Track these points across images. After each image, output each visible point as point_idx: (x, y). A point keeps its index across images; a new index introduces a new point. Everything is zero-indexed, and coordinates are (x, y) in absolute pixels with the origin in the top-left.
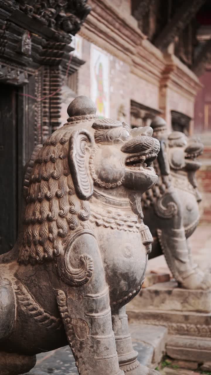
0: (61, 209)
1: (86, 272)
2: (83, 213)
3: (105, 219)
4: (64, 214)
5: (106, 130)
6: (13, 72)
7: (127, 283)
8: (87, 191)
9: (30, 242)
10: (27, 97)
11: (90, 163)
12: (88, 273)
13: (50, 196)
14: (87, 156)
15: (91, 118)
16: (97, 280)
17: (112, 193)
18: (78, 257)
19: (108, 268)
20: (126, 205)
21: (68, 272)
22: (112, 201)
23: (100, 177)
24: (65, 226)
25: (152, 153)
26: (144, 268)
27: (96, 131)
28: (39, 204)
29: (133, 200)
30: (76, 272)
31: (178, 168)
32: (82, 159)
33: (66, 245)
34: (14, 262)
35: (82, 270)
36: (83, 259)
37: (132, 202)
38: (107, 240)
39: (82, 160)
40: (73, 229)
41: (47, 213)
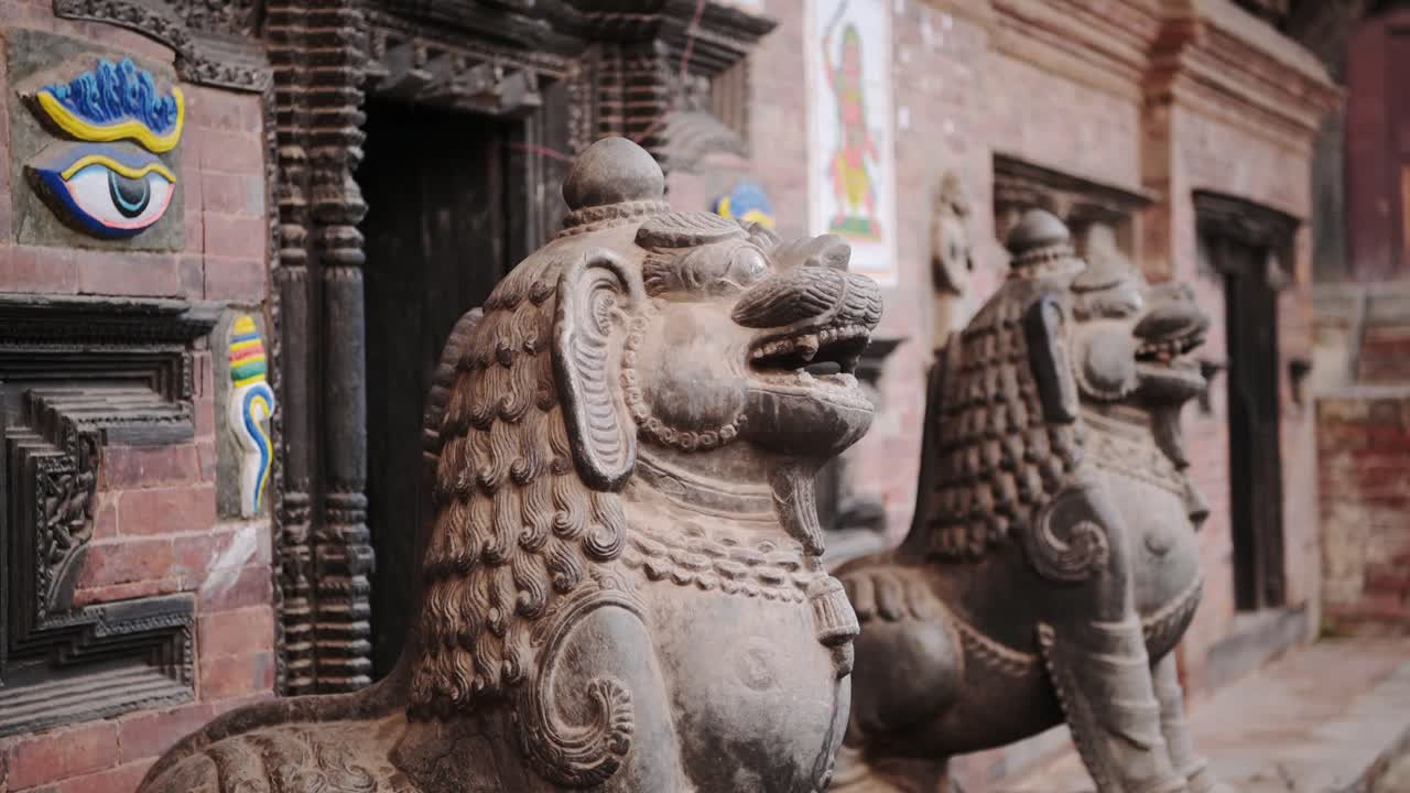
0: (526, 522)
1: (608, 736)
2: (597, 533)
3: (679, 554)
4: (536, 539)
5: (682, 252)
6: (477, 70)
7: (759, 777)
8: (610, 458)
9: (436, 642)
10: (540, 156)
11: (624, 365)
12: (614, 741)
13: (492, 480)
14: (614, 340)
15: (640, 212)
16: (648, 763)
17: (707, 468)
18: (583, 684)
19: (687, 726)
20: (761, 506)
21: (551, 737)
22: (706, 493)
23: (660, 411)
24: (538, 582)
25: (844, 325)
26: (827, 727)
27: (649, 256)
28: (462, 511)
29: (784, 489)
30: (575, 738)
31: (1109, 396)
32: (595, 351)
33: (544, 645)
34: (399, 715)
35: (596, 730)
36: (598, 693)
37: (782, 497)
38: (685, 626)
39: (594, 355)
40: (565, 591)
41: (484, 539)
